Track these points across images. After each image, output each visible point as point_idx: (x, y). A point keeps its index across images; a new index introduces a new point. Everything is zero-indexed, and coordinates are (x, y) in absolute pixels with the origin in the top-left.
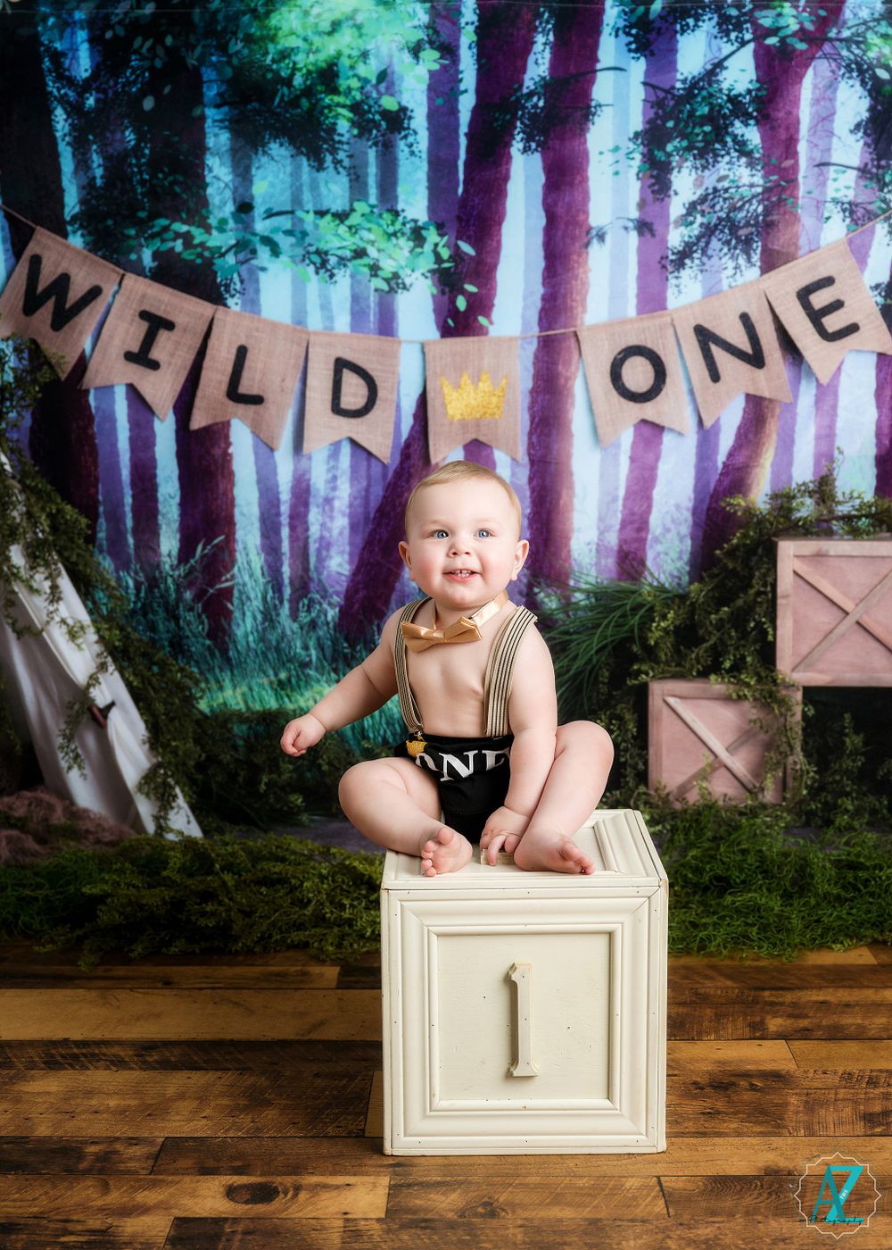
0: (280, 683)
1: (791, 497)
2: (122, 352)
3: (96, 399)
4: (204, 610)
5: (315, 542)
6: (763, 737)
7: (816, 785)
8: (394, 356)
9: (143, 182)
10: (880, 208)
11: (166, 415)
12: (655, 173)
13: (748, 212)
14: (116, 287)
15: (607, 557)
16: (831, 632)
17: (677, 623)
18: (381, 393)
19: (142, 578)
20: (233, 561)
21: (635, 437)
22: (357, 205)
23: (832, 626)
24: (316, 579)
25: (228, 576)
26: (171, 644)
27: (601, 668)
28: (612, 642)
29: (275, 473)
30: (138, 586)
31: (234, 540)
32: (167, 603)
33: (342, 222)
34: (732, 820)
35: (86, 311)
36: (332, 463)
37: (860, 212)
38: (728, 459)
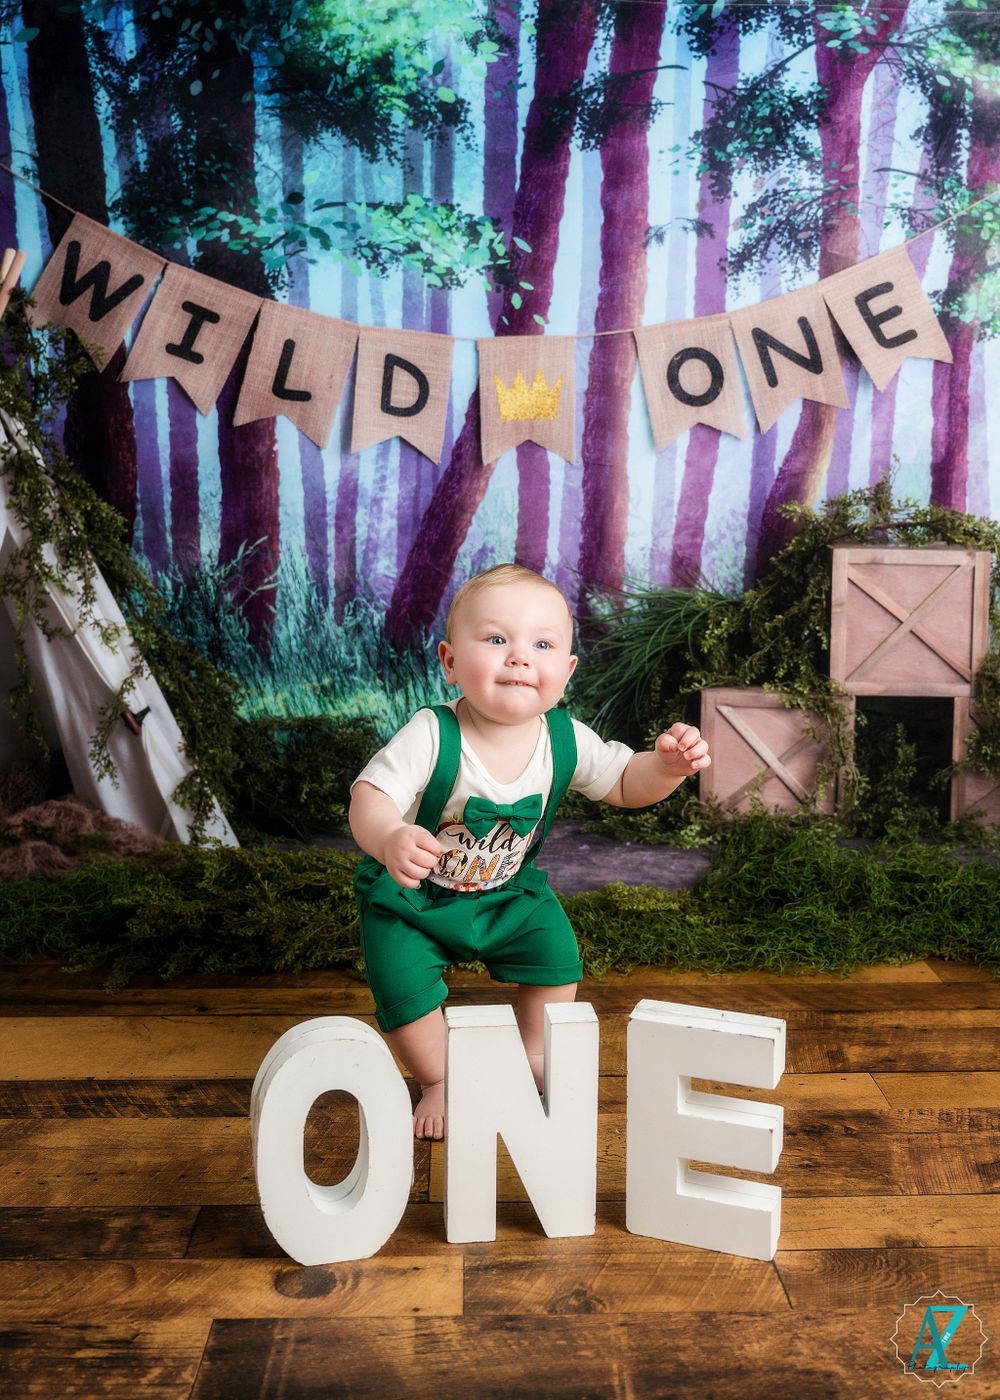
0: (323, 688)
1: (847, 505)
2: (165, 344)
3: (135, 393)
4: (245, 614)
5: (362, 544)
6: (815, 746)
7: (868, 795)
8: (447, 354)
9: (188, 169)
10: (939, 215)
11: (208, 410)
12: (715, 173)
13: (808, 215)
14: (158, 277)
15: (661, 563)
16: (885, 641)
17: (732, 630)
18: (432, 392)
19: (180, 579)
20: (276, 563)
21: (691, 441)
22: (410, 198)
23: (885, 636)
24: (362, 584)
25: (271, 578)
26: (210, 648)
27: (653, 676)
28: (665, 649)
29: (322, 473)
30: (176, 587)
31: (278, 540)
32: (206, 605)
33: (395, 215)
34: (784, 831)
35: (128, 300)
36: (381, 463)
37: (919, 219)
38: (784, 465)
